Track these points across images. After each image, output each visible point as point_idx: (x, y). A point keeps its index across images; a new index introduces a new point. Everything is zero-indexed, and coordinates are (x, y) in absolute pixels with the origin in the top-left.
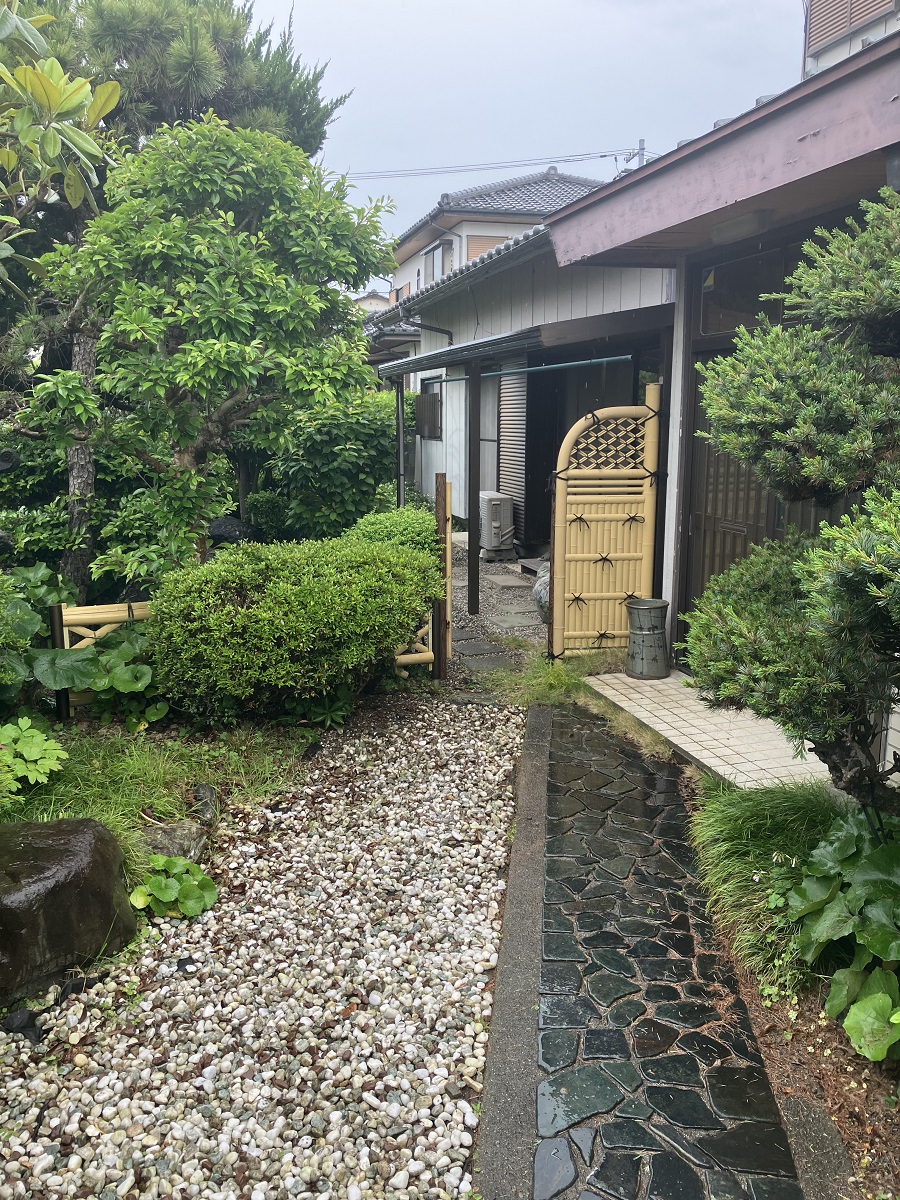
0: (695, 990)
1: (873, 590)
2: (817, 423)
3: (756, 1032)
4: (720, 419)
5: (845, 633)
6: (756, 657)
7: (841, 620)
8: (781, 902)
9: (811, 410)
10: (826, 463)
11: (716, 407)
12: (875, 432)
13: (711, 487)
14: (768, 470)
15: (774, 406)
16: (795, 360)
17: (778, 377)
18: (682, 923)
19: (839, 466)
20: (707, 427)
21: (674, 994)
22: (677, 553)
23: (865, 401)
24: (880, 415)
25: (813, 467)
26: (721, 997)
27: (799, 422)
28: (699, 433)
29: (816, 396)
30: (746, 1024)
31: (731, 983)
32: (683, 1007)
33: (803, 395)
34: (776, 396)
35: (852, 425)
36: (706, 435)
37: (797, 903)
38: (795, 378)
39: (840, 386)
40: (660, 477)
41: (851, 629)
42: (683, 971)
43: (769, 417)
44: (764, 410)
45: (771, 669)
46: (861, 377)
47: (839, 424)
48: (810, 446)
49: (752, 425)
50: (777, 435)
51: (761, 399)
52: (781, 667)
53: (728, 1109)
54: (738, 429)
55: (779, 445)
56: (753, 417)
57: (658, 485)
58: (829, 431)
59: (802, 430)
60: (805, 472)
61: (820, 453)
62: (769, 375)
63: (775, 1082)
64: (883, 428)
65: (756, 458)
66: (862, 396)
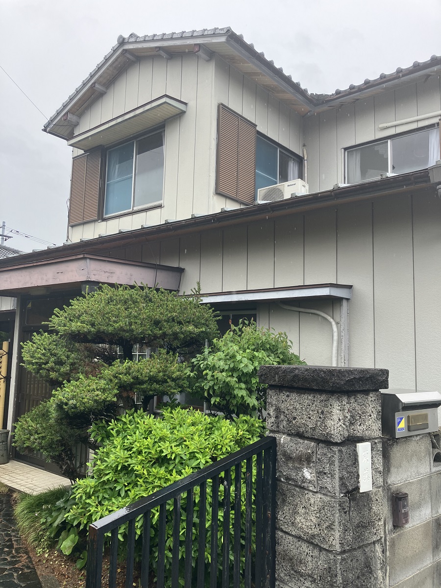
0: (13, 557)
1: (65, 407)
2: (54, 362)
3: (34, 563)
4: (27, 360)
5: (59, 421)
6: (36, 432)
7: (58, 417)
8: (45, 521)
9: (52, 359)
10: (57, 374)
11: (26, 357)
12: (70, 365)
13: (28, 383)
14: (41, 376)
15: (43, 357)
16: (50, 344)
17: (45, 349)
18: (10, 540)
19: (60, 375)
20: (23, 362)
21: (7, 559)
22: (14, 409)
23: (68, 357)
24: (71, 361)
25: (53, 375)
26: (23, 557)
27: (50, 362)
28: (21, 364)
29: (55, 355)
30: (31, 561)
31: (27, 553)
32: (9, 562)
33: (51, 354)
34: (44, 354)
35: (64, 364)
36: (24, 365)
37: (49, 519)
38: (49, 350)
39: (61, 352)
40: (8, 379)
41: (61, 420)
42: (9, 553)
43: (41, 361)
44: (40, 358)
45: (40, 435)
46: (67, 350)
47: (60, 363)
48: (52, 369)
49: (36, 363)
50: (43, 366)
51: (39, 355)
52: (43, 435)
53: (23, 582)
54: (33, 364)
55: (44, 369)
56: (37, 361)
57: (7, 382)
58: (59, 365)
59: (50, 365)
60: (51, 377)
61: (55, 371)
62: (42, 348)
63: (39, 573)
64: (72, 364)
65: (38, 372)
66: (67, 355)
